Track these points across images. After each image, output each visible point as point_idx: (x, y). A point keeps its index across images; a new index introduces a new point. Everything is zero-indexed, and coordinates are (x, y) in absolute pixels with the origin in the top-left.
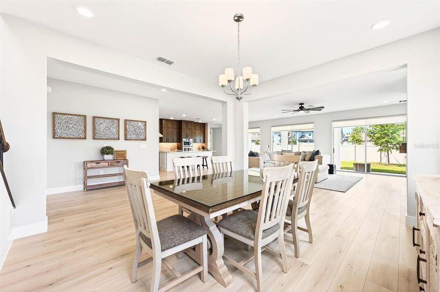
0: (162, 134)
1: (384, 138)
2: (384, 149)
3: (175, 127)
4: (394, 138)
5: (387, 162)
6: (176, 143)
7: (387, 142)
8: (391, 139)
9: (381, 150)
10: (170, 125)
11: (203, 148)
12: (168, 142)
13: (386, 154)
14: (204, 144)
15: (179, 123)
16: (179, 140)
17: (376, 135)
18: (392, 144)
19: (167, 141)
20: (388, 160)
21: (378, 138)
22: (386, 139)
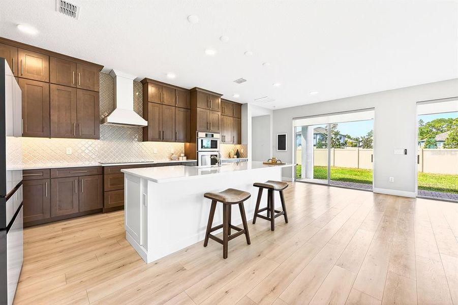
0: (147, 120)
3: (180, 104)
6: (184, 143)
10: (167, 98)
11: (238, 154)
12: (163, 140)
14: (238, 147)
15: (191, 96)
16: (191, 137)
19: (161, 138)
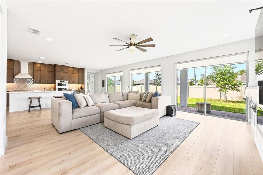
1: (222, 82)
2: (223, 90)
4: (230, 81)
5: (225, 99)
7: (225, 84)
8: (228, 82)
9: (221, 90)
10: (43, 68)
11: (82, 88)
13: (224, 93)
17: (217, 79)
18: (229, 86)
20: (226, 97)
21: (219, 82)
22: (225, 82)
